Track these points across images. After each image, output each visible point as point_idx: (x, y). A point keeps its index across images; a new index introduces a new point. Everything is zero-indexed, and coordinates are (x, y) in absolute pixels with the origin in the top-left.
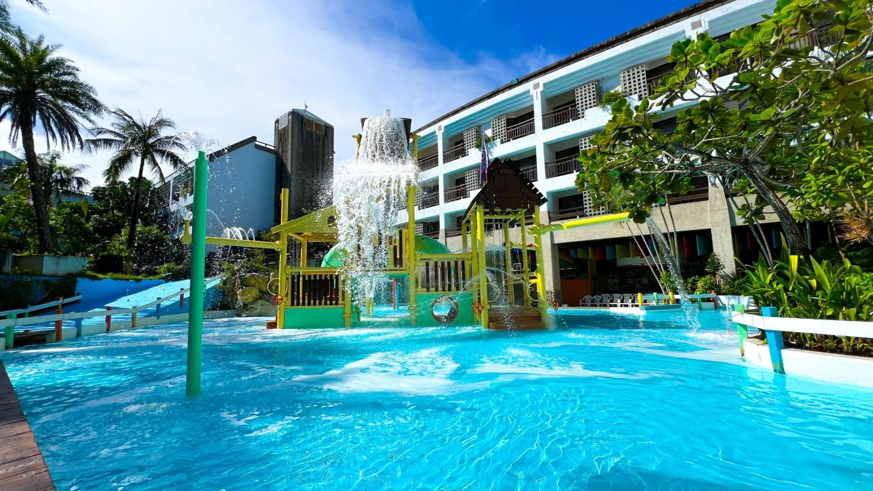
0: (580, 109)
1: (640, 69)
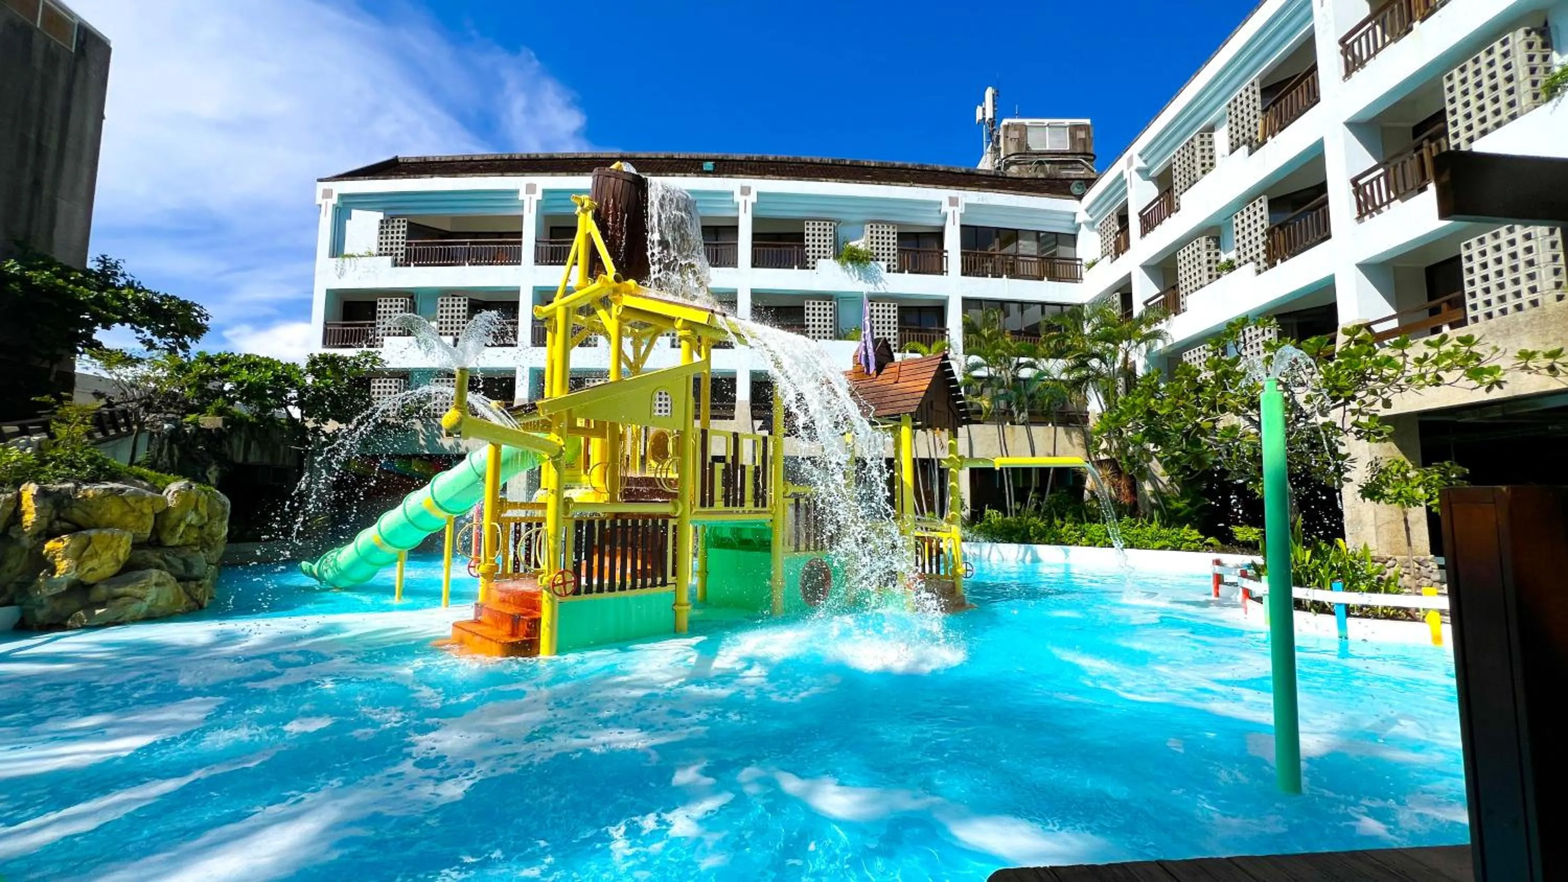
0: (810, 254)
1: (891, 230)
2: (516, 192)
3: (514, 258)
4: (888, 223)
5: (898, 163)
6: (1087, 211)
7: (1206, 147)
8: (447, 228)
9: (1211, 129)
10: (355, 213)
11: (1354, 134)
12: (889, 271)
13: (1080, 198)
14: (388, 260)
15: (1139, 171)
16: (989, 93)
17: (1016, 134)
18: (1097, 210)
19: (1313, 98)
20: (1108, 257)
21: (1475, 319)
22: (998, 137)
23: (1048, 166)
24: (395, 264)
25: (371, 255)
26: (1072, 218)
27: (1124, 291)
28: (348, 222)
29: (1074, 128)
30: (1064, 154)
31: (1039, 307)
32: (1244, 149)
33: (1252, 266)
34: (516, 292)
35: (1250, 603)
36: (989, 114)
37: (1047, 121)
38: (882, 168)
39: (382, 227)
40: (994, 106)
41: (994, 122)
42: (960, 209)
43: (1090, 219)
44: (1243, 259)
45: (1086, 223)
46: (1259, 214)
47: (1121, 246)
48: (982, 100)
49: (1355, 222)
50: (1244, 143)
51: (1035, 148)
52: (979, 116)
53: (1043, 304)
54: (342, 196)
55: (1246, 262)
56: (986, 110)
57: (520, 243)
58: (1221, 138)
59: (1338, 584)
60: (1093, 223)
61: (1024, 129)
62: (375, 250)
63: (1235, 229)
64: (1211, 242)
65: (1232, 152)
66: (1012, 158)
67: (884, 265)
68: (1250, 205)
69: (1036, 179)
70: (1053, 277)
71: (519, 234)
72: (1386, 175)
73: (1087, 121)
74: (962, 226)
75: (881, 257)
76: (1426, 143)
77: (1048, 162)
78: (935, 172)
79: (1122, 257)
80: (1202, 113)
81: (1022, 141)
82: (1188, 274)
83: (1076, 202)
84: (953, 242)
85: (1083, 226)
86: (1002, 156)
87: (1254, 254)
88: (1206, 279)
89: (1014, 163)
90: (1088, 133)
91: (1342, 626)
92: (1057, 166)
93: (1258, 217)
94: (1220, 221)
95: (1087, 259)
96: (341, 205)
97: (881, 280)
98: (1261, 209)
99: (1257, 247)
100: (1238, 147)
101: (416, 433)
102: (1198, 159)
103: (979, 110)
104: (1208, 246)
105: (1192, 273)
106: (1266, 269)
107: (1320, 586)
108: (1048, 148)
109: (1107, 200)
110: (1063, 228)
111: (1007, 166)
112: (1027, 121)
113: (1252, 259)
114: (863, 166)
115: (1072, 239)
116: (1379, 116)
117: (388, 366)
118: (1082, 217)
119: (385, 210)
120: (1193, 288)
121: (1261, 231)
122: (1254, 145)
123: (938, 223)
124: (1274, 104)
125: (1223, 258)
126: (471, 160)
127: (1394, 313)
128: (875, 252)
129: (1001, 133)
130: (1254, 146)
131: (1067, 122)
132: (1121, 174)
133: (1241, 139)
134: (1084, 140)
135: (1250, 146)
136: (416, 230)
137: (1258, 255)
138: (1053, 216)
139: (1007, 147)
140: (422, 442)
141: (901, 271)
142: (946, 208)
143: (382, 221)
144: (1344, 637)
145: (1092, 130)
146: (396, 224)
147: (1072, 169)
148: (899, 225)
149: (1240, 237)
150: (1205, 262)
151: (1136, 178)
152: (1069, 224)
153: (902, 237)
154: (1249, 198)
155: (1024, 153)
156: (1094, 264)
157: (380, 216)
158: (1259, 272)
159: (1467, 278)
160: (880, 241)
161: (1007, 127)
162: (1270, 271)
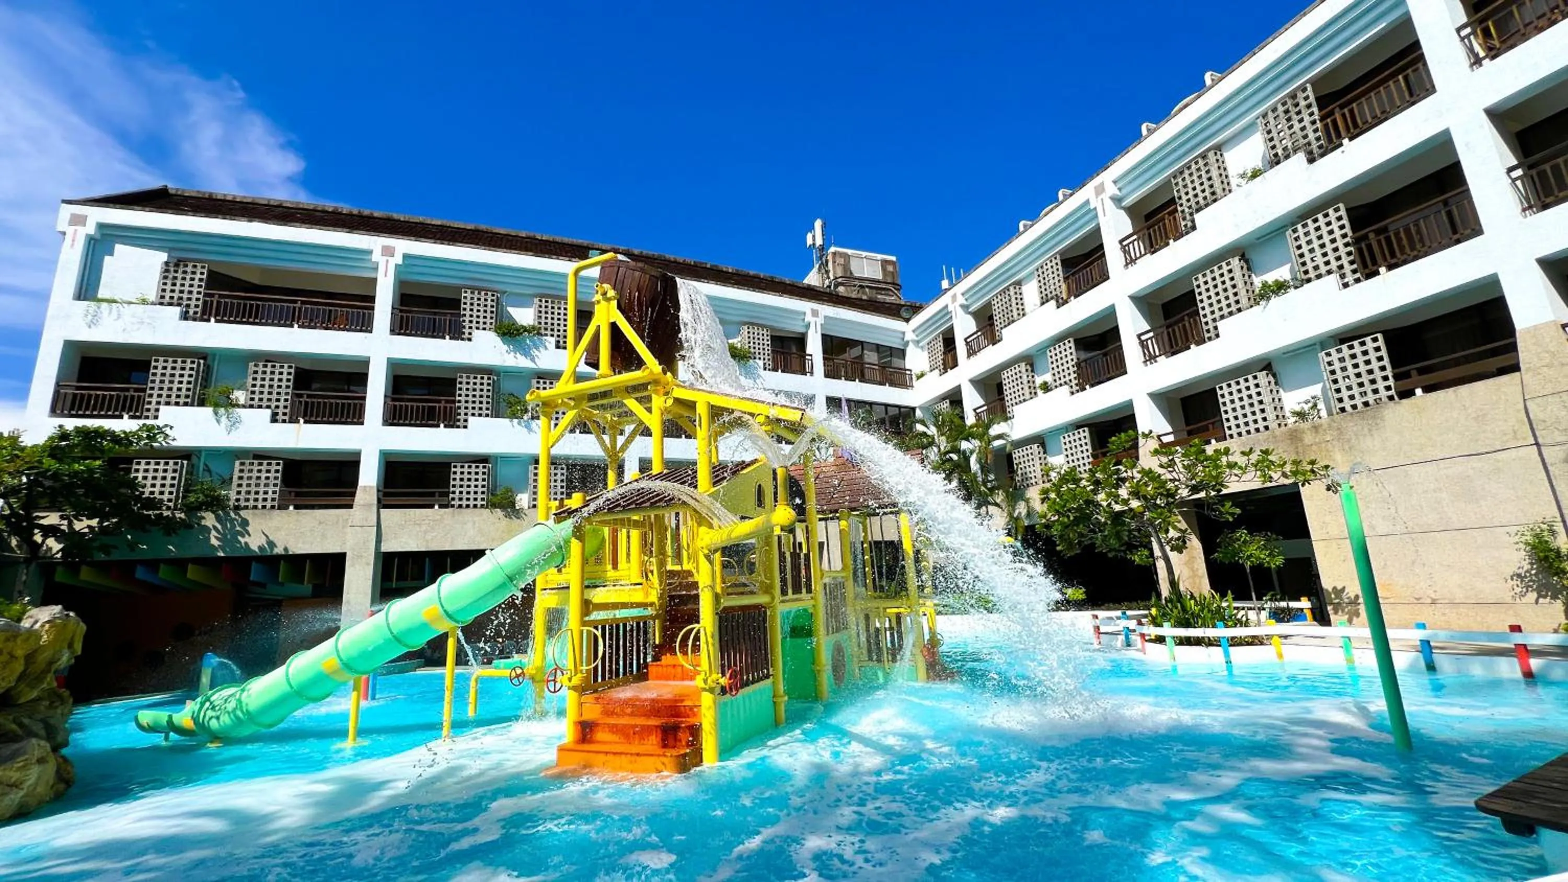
1: (765, 332)
2: (370, 252)
3: (364, 324)
4: (763, 326)
5: (752, 273)
6: (914, 331)
7: (1019, 297)
8: (256, 281)
9: (1019, 283)
10: (119, 248)
11: (1137, 307)
12: (765, 369)
13: (907, 320)
14: (176, 311)
15: (962, 306)
16: (818, 224)
17: (841, 261)
18: (922, 332)
19: (1104, 276)
20: (937, 371)
21: (1231, 436)
22: (827, 261)
23: (867, 290)
24: (185, 317)
25: (144, 302)
26: (901, 336)
27: (955, 398)
28: (107, 259)
29: (885, 263)
30: (878, 282)
31: (883, 407)
32: (1053, 303)
33: (1066, 388)
34: (366, 362)
35: (1149, 645)
36: (819, 242)
37: (864, 254)
38: (737, 274)
39: (167, 271)
40: (823, 235)
41: (823, 249)
42: (820, 320)
43: (916, 339)
44: (1058, 382)
45: (913, 341)
46: (1069, 351)
47: (949, 361)
48: (812, 228)
49: (1143, 365)
50: (1052, 298)
51: (856, 275)
52: (809, 241)
53: (886, 406)
54: (101, 226)
55: (1061, 385)
56: (815, 237)
57: (373, 308)
58: (1031, 292)
59: (1220, 624)
60: (918, 342)
61: (847, 257)
62: (152, 296)
63: (1050, 360)
64: (1028, 367)
65: (1043, 304)
66: (840, 280)
67: (761, 363)
68: (1061, 344)
69: (861, 300)
70: (893, 384)
71: (372, 299)
72: (1156, 336)
73: (893, 258)
74: (823, 335)
75: (757, 356)
76: (1186, 318)
77: (868, 287)
78: (782, 284)
79: (950, 372)
80: (1013, 271)
81: (846, 267)
82: (1012, 390)
83: (904, 323)
84: (814, 347)
85: (911, 344)
86: (832, 278)
87: (1067, 379)
88: (1027, 396)
89: (842, 284)
90: (895, 268)
91: (1227, 654)
92: (874, 291)
93: (1068, 353)
94: (1033, 352)
95: (916, 371)
96: (98, 236)
97: (759, 376)
98: (1070, 348)
99: (1069, 374)
100: (1047, 301)
101: (207, 530)
102: (1014, 304)
103: (809, 237)
104: (1027, 370)
105: (1016, 390)
106: (1078, 391)
107: (1204, 625)
108: (866, 276)
109: (930, 326)
110: (896, 344)
111: (836, 286)
112: (850, 252)
113: (1065, 383)
114: (722, 271)
115: (902, 353)
116: (1146, 295)
117: (174, 444)
118: (910, 336)
119: (169, 250)
120: (1017, 400)
121: (1071, 363)
122: (1060, 301)
123: (802, 330)
124: (1073, 274)
125: (1039, 380)
126: (280, 206)
127: (1170, 430)
128: (752, 350)
129: (830, 258)
130: (1061, 303)
131: (880, 257)
132: (947, 306)
133: (1049, 296)
134: (893, 273)
135: (1057, 301)
136: (216, 280)
137: (1070, 381)
138: (890, 333)
139: (834, 271)
140: (214, 542)
141: (775, 369)
142: (809, 318)
143: (167, 263)
144: (1228, 662)
145: (897, 265)
146: (189, 269)
147: (885, 294)
148: (772, 328)
149: (1054, 366)
150: (1025, 382)
151: (960, 311)
152: (899, 341)
153: (773, 338)
154: (1059, 339)
155: (849, 277)
156: (922, 375)
157: (164, 257)
158: (1072, 393)
159: (1223, 409)
160: (757, 342)
161: (834, 254)
162: (1080, 394)
